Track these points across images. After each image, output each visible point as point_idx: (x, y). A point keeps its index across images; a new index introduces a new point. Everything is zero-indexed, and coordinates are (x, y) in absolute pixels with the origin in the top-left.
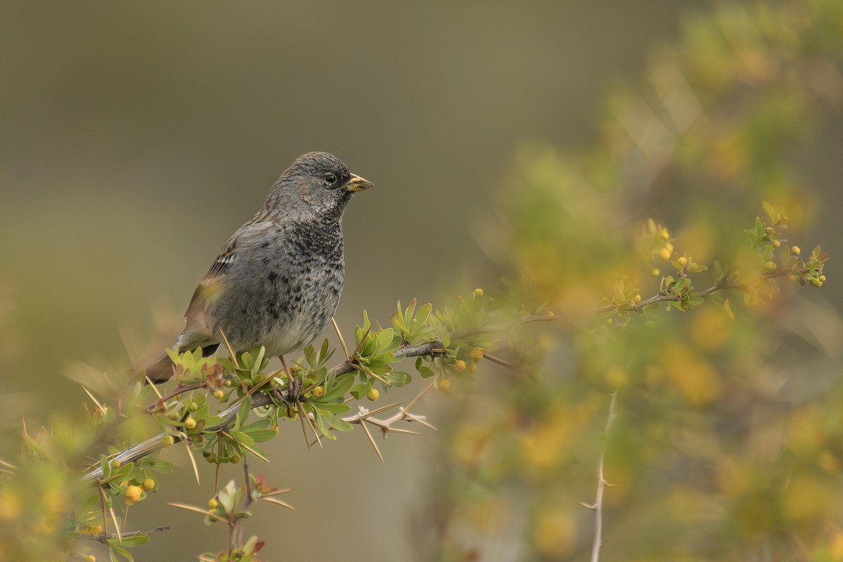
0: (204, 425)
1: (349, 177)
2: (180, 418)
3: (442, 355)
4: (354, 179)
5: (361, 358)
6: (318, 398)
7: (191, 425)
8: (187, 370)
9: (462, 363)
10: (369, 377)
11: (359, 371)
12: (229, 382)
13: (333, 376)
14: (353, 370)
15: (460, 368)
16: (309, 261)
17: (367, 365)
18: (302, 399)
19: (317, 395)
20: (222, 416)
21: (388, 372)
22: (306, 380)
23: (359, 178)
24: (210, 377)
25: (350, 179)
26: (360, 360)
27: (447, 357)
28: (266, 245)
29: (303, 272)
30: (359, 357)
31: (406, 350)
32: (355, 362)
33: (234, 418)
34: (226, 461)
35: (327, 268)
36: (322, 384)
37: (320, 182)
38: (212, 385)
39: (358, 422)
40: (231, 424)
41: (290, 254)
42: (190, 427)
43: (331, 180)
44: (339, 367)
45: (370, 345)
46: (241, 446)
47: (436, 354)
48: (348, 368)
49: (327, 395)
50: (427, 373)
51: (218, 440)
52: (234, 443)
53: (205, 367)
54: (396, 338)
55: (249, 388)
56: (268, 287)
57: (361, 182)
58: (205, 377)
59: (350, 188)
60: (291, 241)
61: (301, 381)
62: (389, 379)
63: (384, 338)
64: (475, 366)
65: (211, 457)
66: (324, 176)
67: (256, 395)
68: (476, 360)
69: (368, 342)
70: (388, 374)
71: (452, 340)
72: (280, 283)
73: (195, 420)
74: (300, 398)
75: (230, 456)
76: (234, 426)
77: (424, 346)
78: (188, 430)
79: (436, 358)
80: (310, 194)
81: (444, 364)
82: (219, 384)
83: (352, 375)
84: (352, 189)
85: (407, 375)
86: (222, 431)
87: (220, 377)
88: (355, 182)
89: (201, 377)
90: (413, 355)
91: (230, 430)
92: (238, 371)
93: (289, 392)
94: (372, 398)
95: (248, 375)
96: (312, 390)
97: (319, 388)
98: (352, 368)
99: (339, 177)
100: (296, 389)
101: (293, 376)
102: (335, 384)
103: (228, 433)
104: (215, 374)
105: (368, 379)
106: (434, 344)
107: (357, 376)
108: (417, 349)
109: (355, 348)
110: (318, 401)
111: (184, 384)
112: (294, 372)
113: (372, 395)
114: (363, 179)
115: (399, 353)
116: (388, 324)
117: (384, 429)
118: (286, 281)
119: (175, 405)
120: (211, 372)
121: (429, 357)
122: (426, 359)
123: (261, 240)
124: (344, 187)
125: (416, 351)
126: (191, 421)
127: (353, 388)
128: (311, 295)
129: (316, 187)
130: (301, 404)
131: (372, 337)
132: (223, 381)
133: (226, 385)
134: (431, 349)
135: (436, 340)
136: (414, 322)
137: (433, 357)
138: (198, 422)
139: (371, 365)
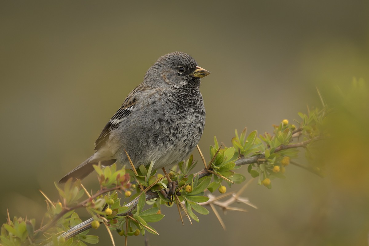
0: (117, 212)
1: (195, 68)
2: (102, 208)
3: (264, 162)
4: (198, 70)
5: (215, 167)
6: (188, 193)
7: (109, 213)
8: (107, 179)
9: (277, 168)
10: (219, 178)
11: (213, 175)
12: (134, 186)
13: (197, 178)
14: (209, 174)
15: (276, 171)
16: (183, 112)
17: (218, 170)
18: (178, 194)
19: (188, 191)
20: (128, 206)
21: (232, 175)
22: (180, 182)
23: (201, 69)
24: (122, 183)
25: (195, 70)
26: (214, 168)
27: (267, 164)
28: (155, 103)
29: (180, 119)
30: (213, 166)
31: (242, 161)
32: (211, 169)
33: (135, 207)
34: (131, 235)
35: (196, 114)
36: (190, 185)
37: (175, 72)
38: (124, 188)
39: (208, 205)
40: (134, 210)
41: (170, 108)
42: (109, 214)
43: (181, 71)
44: (200, 173)
45: (220, 158)
46: (141, 225)
47: (261, 162)
48: (206, 173)
49: (194, 190)
50: (255, 175)
51: (126, 221)
52: (136, 223)
53: (118, 177)
54: (236, 153)
55: (145, 188)
56: (157, 126)
57: (202, 71)
58: (119, 183)
59: (195, 75)
60: (170, 101)
61: (177, 182)
62: (232, 179)
63: (228, 153)
64: (284, 169)
65: (122, 232)
66: (178, 68)
67: (149, 192)
68: (285, 165)
69: (218, 157)
70: (232, 176)
71: (271, 153)
72: (165, 124)
73: (111, 209)
74: (177, 193)
75: (134, 231)
76: (135, 212)
77: (252, 157)
78: (107, 216)
79: (261, 165)
80: (168, 78)
81: (266, 169)
82: (128, 187)
83: (209, 177)
84: (197, 76)
85: (243, 177)
86: (128, 215)
87: (128, 182)
88: (198, 72)
89: (116, 183)
90: (246, 163)
91: (134, 215)
92: (137, 177)
93: (170, 190)
94: (222, 191)
95: (143, 179)
96: (185, 188)
97: (189, 187)
98: (209, 172)
99: (187, 68)
100: (174, 188)
101: (171, 179)
102: (199, 183)
103: (132, 216)
104: (126, 181)
105: (219, 179)
106: (259, 156)
107: (212, 178)
108: (249, 159)
109: (211, 160)
110: (188, 195)
111: (105, 188)
112: (171, 176)
113: (222, 189)
114: (203, 69)
115: (238, 162)
116: (230, 145)
117: (224, 208)
118: (169, 123)
119: (100, 201)
120: (122, 179)
121: (256, 164)
122: (254, 166)
123: (151, 100)
124: (191, 74)
125: (248, 161)
126: (109, 210)
127: (210, 185)
128: (186, 132)
129: (172, 75)
130: (177, 197)
131: (221, 153)
132: (131, 185)
133: (132, 187)
134: (257, 159)
135: (260, 153)
136: (247, 143)
137: (259, 164)
138: (113, 211)
139: (221, 171)
